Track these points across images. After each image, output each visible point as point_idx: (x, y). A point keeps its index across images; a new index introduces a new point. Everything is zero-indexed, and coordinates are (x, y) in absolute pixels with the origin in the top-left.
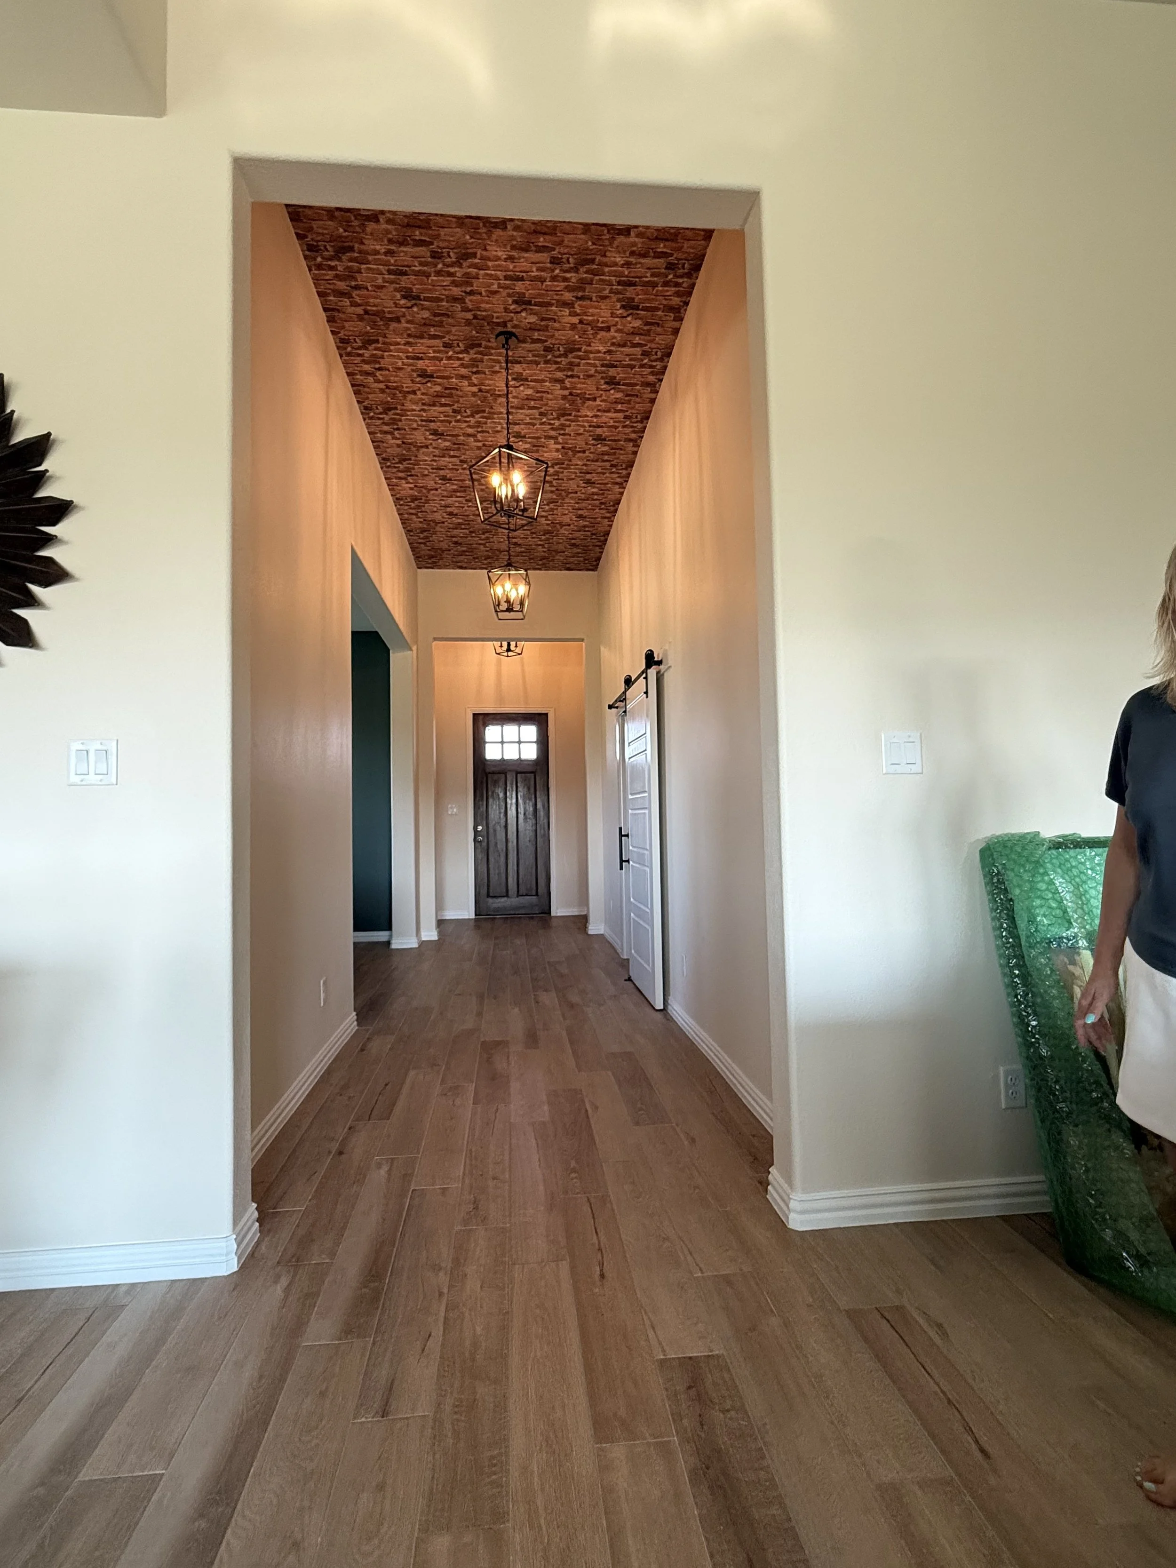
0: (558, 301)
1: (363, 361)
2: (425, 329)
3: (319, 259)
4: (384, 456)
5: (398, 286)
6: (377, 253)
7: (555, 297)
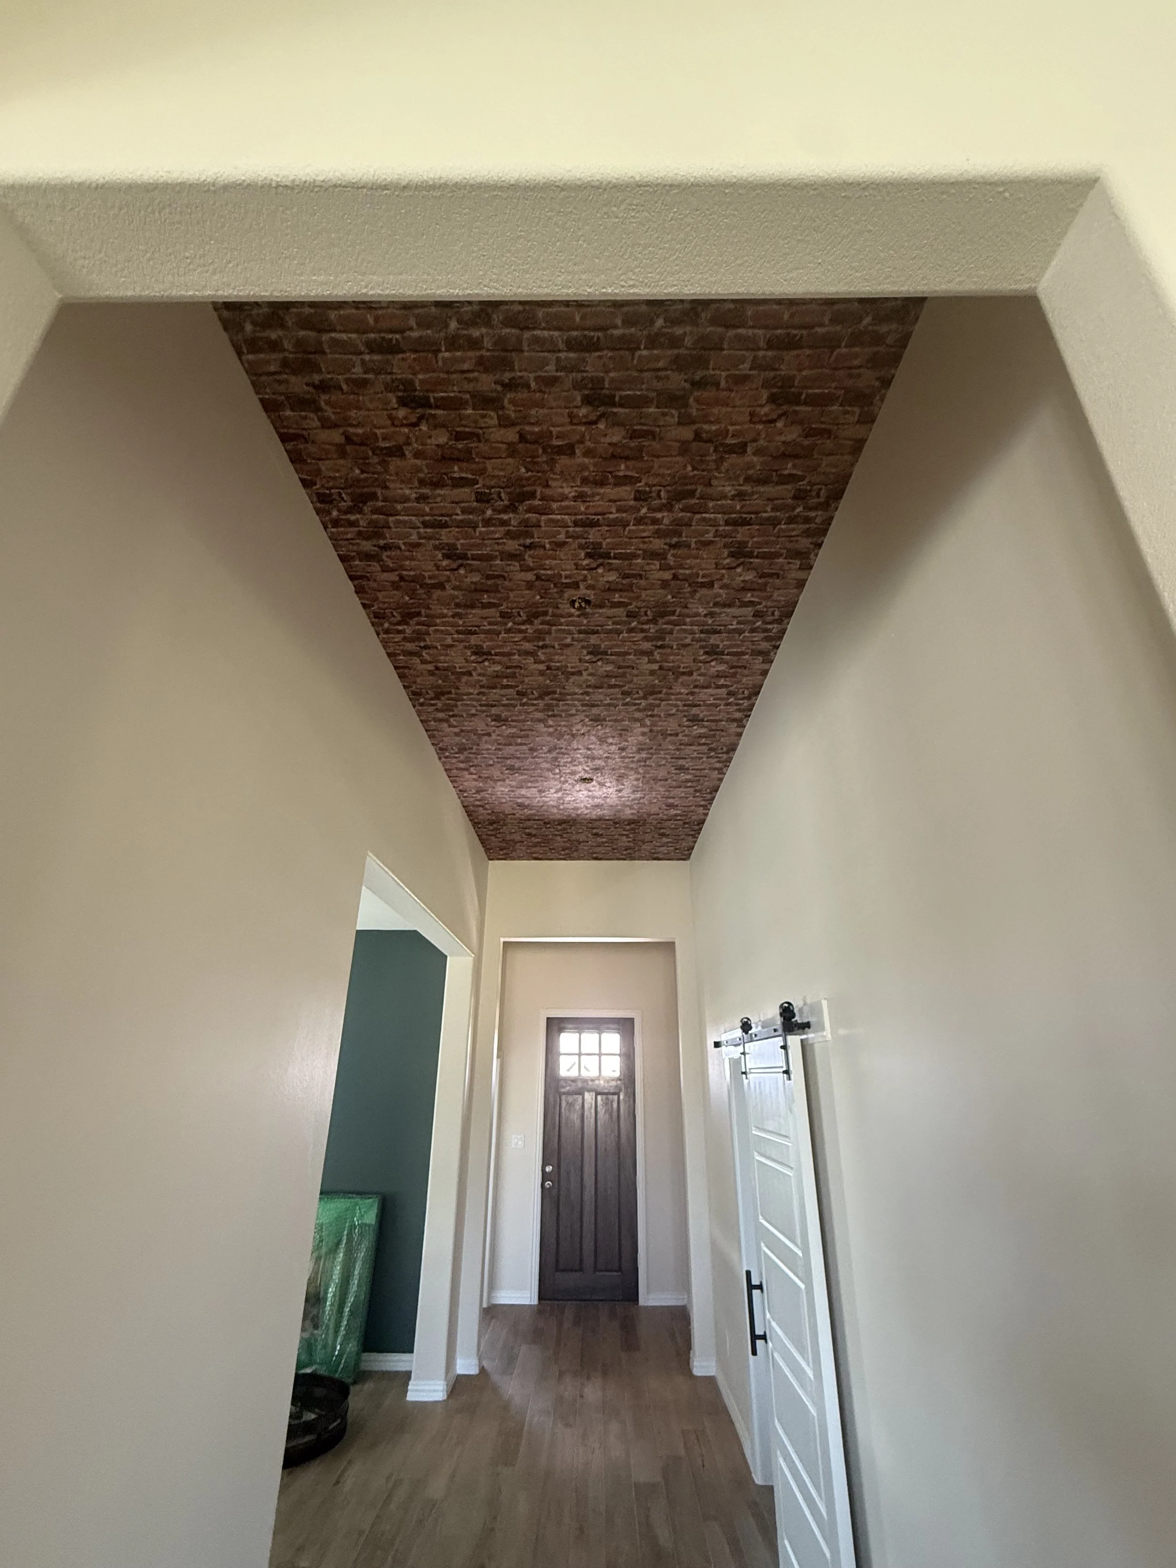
0: (645, 551)
1: (405, 639)
2: (476, 596)
3: (335, 513)
4: (441, 745)
5: (437, 542)
6: (407, 499)
7: (641, 546)
